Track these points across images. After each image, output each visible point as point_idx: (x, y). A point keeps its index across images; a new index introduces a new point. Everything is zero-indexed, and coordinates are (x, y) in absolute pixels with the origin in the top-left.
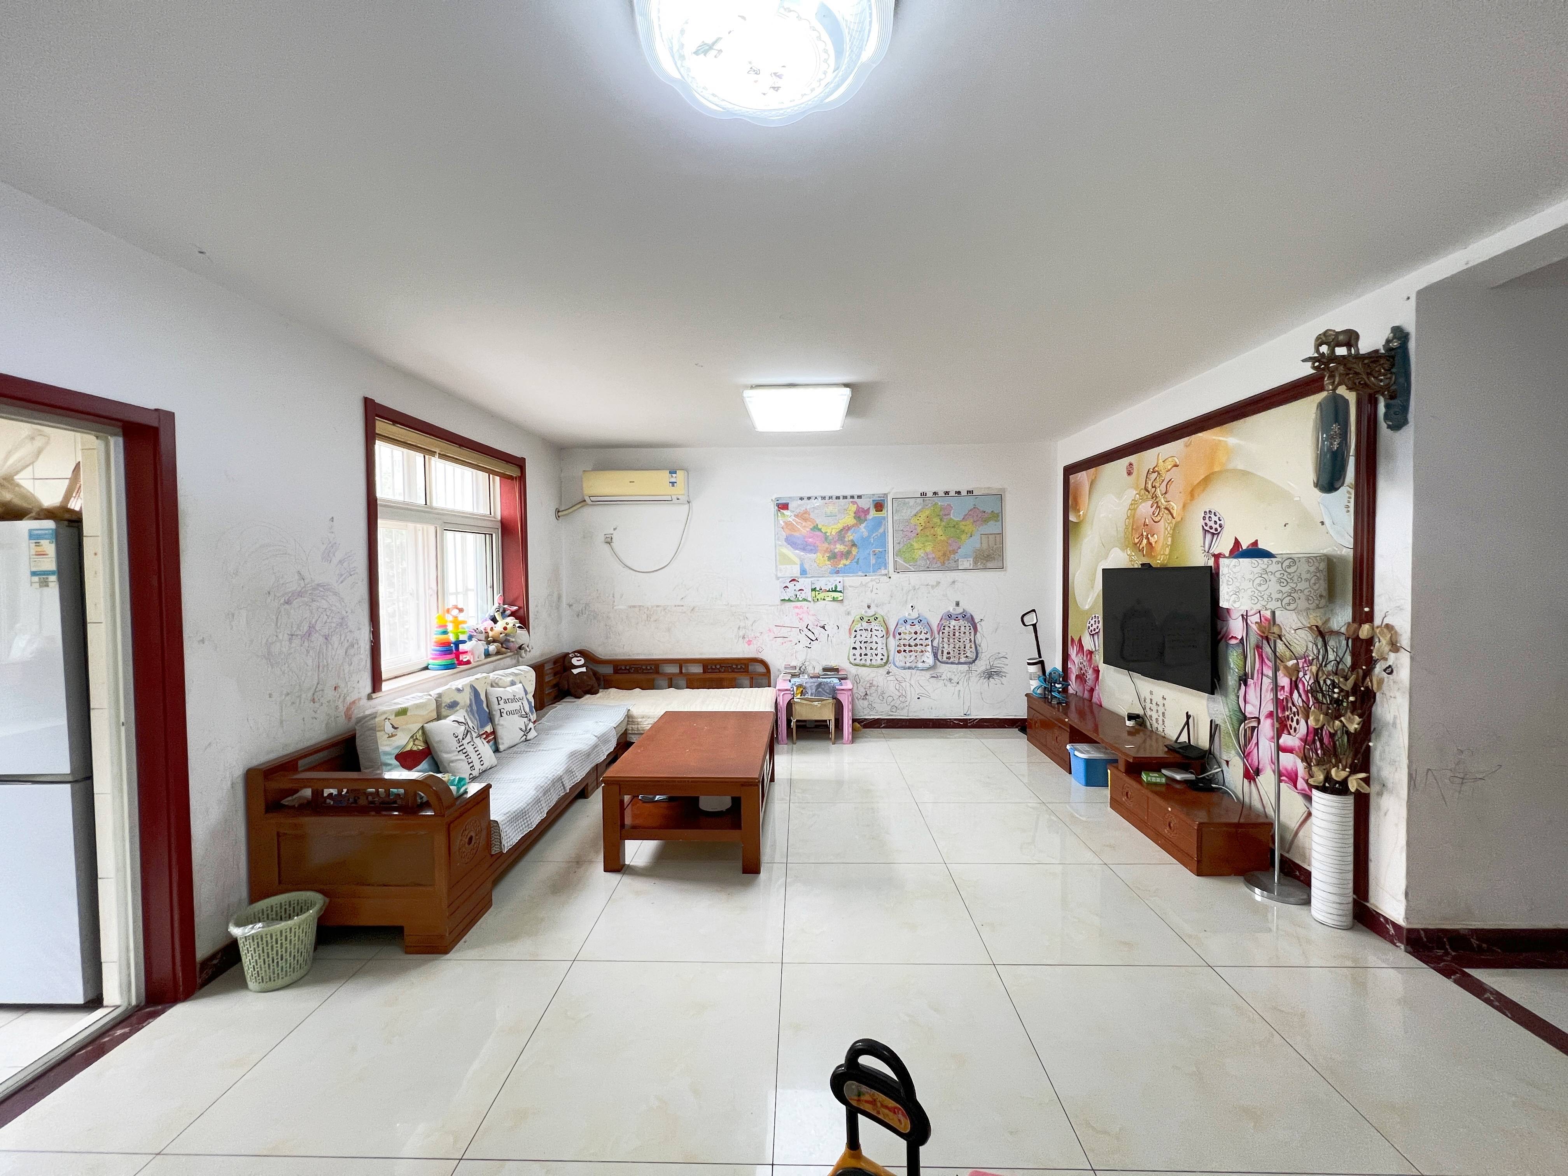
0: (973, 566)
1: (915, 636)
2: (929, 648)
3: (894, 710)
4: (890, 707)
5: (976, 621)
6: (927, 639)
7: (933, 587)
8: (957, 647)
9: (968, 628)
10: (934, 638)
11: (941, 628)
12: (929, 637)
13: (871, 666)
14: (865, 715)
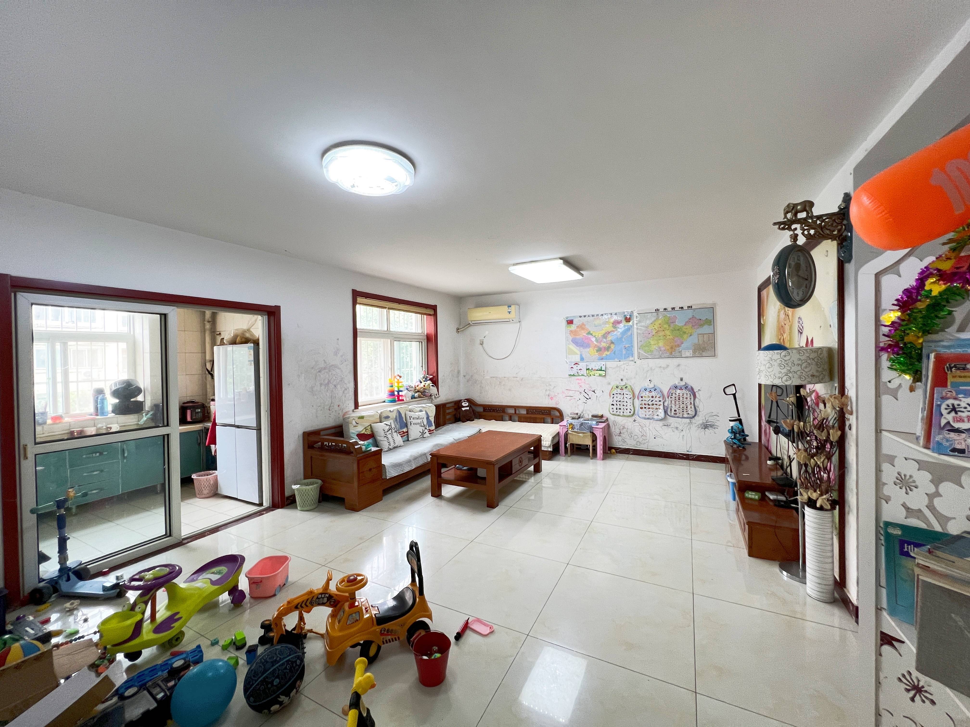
0: (693, 355)
1: (652, 399)
2: (661, 407)
3: (638, 444)
4: (636, 442)
5: (695, 391)
6: (660, 401)
7: (664, 368)
8: (681, 407)
9: (689, 395)
10: (665, 401)
11: (670, 395)
12: (662, 400)
13: (624, 416)
14: (620, 446)
